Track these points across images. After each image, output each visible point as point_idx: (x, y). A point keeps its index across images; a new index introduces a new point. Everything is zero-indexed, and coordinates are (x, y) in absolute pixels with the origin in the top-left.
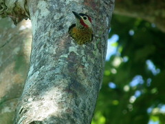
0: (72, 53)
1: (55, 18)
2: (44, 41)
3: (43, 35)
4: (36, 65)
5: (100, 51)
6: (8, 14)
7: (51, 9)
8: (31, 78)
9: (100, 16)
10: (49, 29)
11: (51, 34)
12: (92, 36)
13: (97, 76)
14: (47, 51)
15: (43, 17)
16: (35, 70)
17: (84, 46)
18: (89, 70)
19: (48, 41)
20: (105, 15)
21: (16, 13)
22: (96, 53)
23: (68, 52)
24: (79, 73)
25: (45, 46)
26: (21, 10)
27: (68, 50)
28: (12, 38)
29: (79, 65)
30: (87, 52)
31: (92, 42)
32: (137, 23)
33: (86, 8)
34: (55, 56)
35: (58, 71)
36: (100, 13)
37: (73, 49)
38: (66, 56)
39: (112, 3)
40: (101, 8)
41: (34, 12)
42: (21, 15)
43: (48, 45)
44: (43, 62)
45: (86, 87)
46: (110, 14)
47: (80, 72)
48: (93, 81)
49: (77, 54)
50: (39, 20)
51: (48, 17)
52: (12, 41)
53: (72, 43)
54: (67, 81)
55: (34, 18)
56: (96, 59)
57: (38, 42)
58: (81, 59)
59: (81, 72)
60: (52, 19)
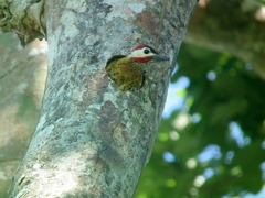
0: (109, 103)
1: (87, 43)
2: (66, 78)
3: (66, 68)
4: (50, 115)
5: (154, 105)
6: (12, 27)
7: (81, 27)
8: (40, 134)
9: (160, 47)
10: (75, 60)
11: (78, 69)
12: (144, 78)
13: (143, 143)
14: (69, 94)
15: (68, 39)
16: (49, 122)
17: (128, 93)
18: (132, 133)
19: (73, 79)
20: (169, 46)
21: (25, 27)
22: (147, 107)
23: (101, 101)
24: (115, 136)
25: (67, 86)
26: (33, 24)
27: (102, 97)
28: (16, 67)
29: (118, 123)
30: (133, 104)
31: (143, 89)
32: (223, 61)
33: (139, 30)
34: (81, 104)
35: (83, 128)
36: (162, 41)
37: (110, 96)
38: (98, 107)
39: (182, 25)
40: (163, 34)
41: (54, 29)
42: (33, 31)
43: (71, 86)
44: (61, 112)
45: (125, 157)
46: (178, 45)
47: (118, 134)
48: (137, 149)
49: (116, 106)
50: (60, 43)
51: (76, 40)
52: (16, 71)
53: (110, 87)
54: (95, 146)
55: (53, 39)
56: (146, 116)
57: (57, 80)
58: (122, 114)
59: (120, 134)
60: (82, 43)
